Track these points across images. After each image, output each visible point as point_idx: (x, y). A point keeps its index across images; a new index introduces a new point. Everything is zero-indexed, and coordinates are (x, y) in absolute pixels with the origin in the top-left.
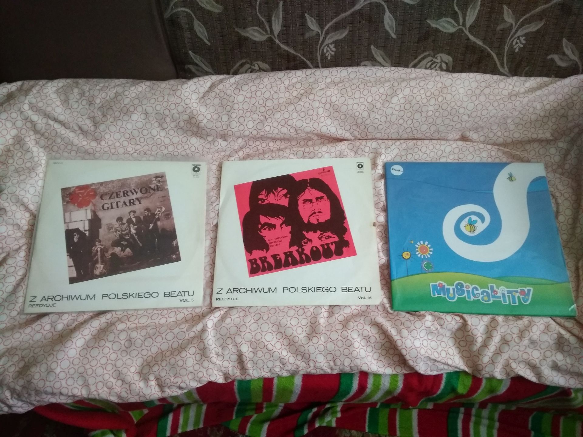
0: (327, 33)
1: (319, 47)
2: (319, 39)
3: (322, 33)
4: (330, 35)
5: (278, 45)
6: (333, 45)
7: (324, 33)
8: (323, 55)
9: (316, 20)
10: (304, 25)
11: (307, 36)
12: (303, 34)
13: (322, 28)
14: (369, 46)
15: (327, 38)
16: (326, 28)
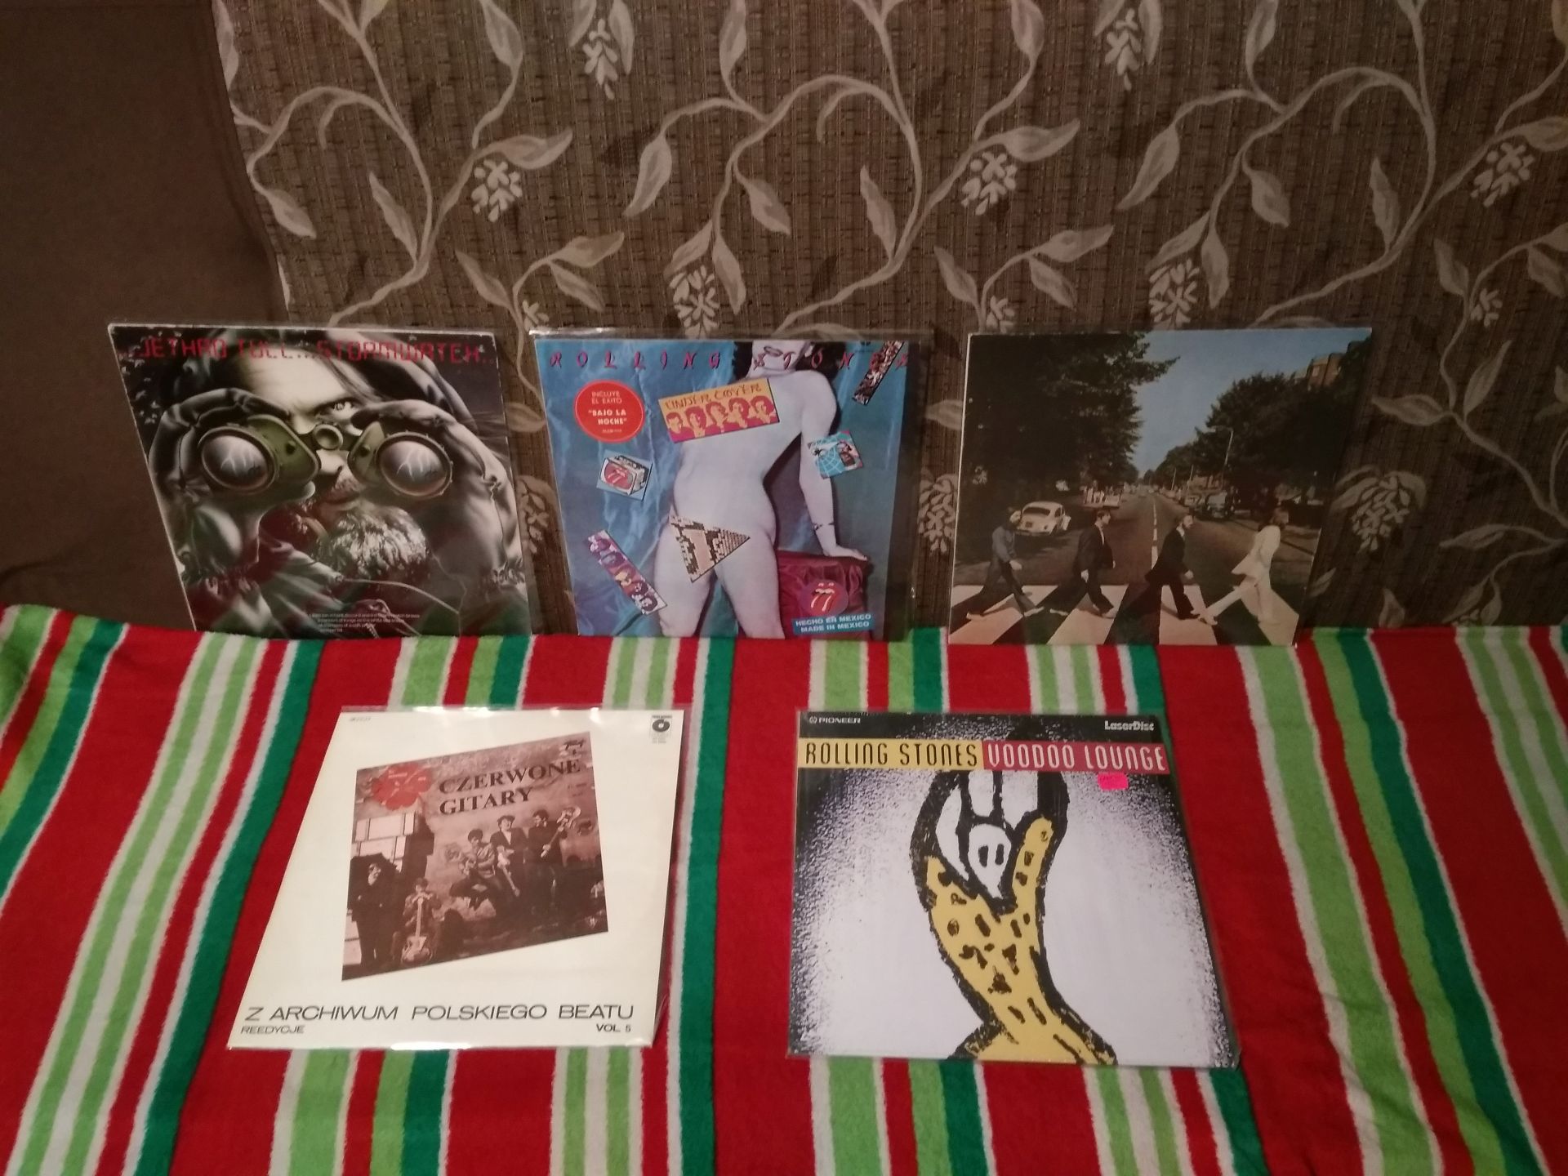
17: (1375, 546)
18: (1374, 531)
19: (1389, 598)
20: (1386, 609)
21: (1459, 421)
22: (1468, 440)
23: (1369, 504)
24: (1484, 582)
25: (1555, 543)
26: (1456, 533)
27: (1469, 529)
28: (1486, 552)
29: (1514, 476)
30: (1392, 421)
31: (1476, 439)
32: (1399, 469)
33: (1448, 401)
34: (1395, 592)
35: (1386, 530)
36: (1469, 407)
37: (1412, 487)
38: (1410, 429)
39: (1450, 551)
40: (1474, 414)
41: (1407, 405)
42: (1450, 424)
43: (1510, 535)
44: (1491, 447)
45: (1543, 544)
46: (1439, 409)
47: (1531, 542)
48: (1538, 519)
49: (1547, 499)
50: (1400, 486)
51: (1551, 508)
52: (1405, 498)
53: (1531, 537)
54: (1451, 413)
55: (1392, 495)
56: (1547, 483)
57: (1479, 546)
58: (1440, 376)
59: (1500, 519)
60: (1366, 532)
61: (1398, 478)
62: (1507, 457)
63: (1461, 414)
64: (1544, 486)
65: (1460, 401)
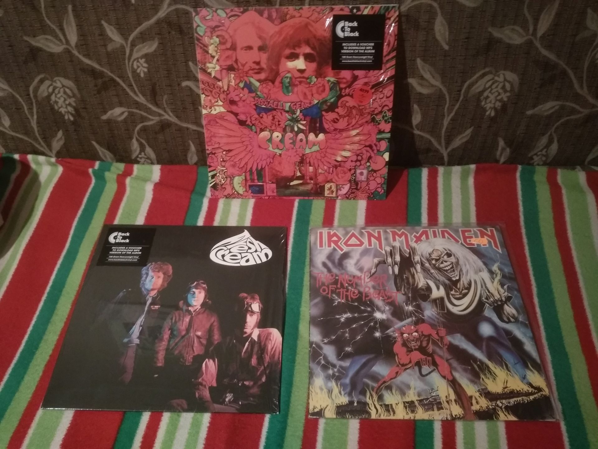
0: (133, 45)
1: (127, 61)
2: (125, 52)
3: (127, 44)
4: (137, 47)
5: (78, 58)
6: (143, 60)
7: (129, 45)
8: (134, 72)
9: (117, 29)
10: (103, 34)
11: (110, 47)
12: (105, 46)
13: (126, 39)
14: (186, 62)
15: (135, 50)
16: (131, 38)
17: (493, 114)
18: (492, 106)
19: (501, 143)
20: (500, 148)
21: (535, 42)
22: (540, 53)
23: (489, 90)
24: (549, 133)
25: (586, 111)
26: (534, 106)
27: (541, 104)
28: (549, 117)
29: (564, 73)
30: (499, 41)
31: (545, 52)
32: (505, 70)
33: (529, 30)
34: (504, 140)
35: (498, 104)
36: (540, 33)
37: (511, 80)
38: (509, 46)
39: (532, 116)
40: (543, 37)
41: (507, 32)
42: (530, 43)
43: (562, 107)
44: (552, 57)
45: (579, 112)
46: (525, 34)
47: (573, 111)
48: (577, 98)
49: (581, 87)
50: (505, 80)
51: (584, 92)
52: (508, 86)
53: (573, 108)
54: (530, 37)
55: (501, 85)
56: (582, 77)
57: (546, 114)
58: (524, 15)
59: (557, 98)
60: (488, 106)
61: (504, 74)
62: (561, 63)
63: (536, 38)
64: (580, 79)
65: (535, 30)
